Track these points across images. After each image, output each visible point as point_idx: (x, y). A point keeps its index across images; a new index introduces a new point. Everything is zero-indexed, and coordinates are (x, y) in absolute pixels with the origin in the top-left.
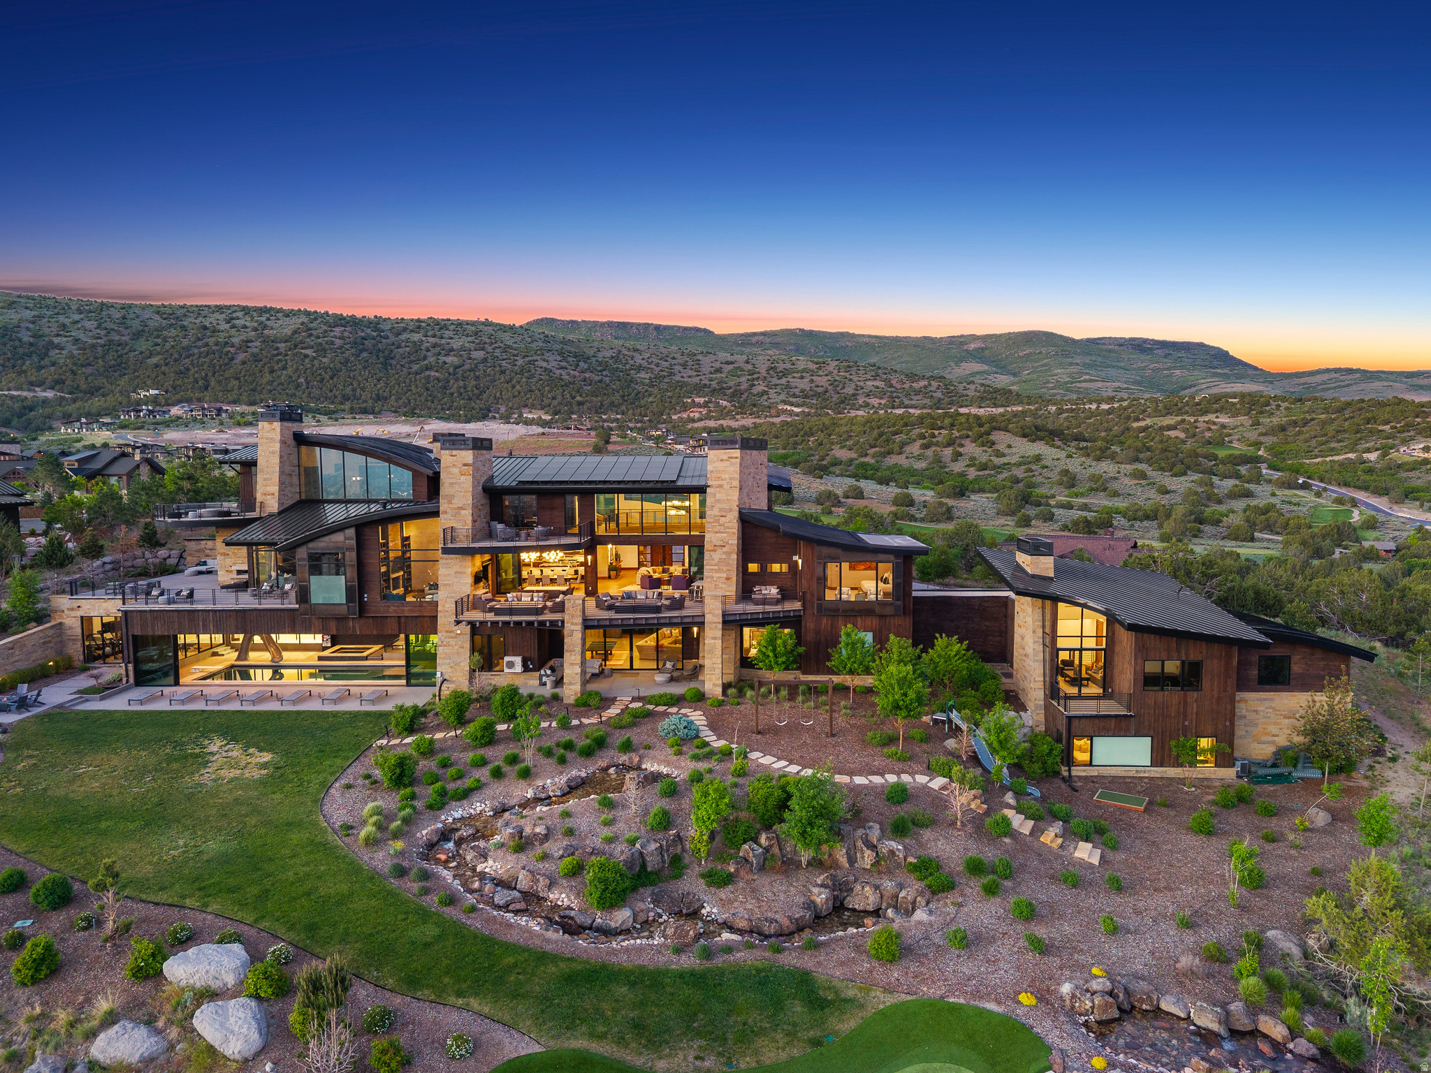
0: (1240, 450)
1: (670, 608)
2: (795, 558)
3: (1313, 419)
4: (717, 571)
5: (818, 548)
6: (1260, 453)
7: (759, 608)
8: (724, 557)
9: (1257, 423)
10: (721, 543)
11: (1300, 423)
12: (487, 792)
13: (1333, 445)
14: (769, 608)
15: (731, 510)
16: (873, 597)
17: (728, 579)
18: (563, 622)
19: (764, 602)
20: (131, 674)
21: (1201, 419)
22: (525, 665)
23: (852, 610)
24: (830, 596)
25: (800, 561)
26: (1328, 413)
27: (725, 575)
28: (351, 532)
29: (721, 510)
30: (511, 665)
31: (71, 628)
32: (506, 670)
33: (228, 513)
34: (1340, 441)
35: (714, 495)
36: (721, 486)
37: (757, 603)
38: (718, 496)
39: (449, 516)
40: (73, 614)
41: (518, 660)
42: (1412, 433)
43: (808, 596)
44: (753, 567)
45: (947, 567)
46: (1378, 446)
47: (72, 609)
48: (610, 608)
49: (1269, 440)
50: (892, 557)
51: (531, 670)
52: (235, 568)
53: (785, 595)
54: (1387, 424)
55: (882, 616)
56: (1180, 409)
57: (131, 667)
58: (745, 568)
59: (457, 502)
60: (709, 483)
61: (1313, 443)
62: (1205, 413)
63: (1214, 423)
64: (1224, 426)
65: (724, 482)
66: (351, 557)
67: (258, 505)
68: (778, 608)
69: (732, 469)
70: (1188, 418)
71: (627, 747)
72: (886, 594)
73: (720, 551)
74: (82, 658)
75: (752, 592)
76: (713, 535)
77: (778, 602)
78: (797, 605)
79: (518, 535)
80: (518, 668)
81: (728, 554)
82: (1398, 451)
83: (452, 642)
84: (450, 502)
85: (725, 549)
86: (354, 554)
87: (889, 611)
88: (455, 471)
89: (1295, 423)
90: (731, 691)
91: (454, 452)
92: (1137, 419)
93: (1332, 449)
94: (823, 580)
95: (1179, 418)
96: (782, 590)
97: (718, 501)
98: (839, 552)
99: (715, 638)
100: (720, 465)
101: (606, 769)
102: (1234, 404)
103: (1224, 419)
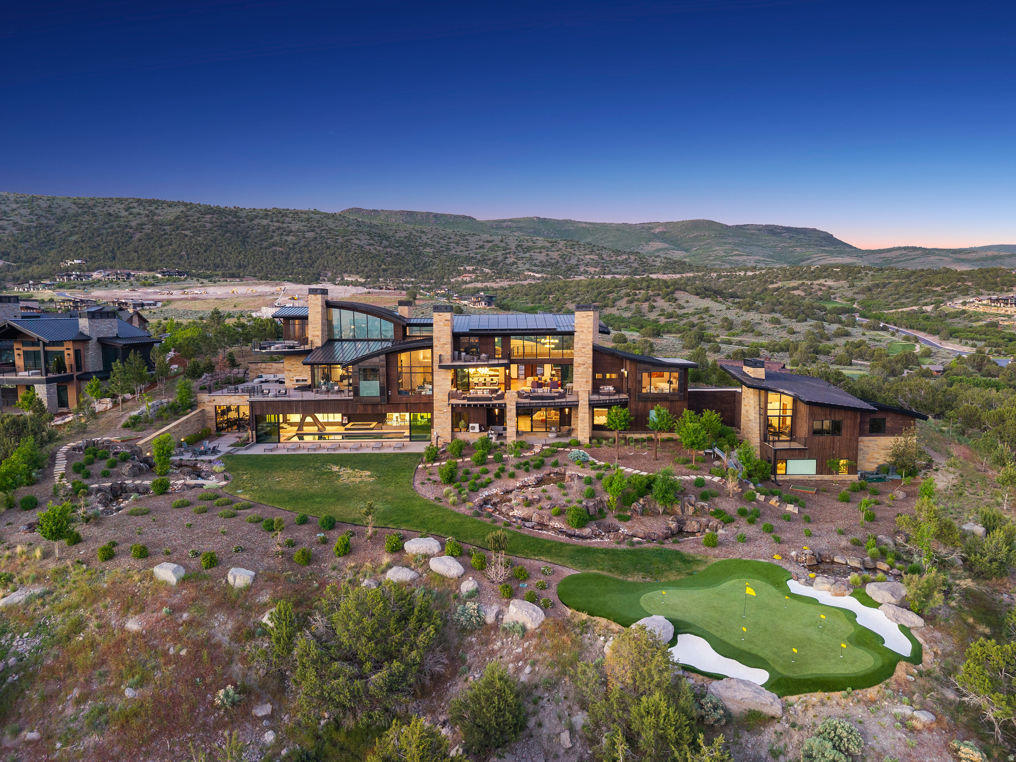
0: (841, 304)
1: (558, 398)
2: (623, 370)
3: (890, 283)
4: (580, 378)
5: (638, 365)
6: (855, 306)
7: (607, 398)
8: (585, 370)
9: (852, 286)
10: (583, 363)
11: (881, 286)
12: (496, 484)
13: (903, 301)
14: (612, 398)
15: (588, 344)
16: (667, 391)
17: (587, 382)
18: (505, 404)
19: (609, 394)
20: (254, 436)
21: (815, 282)
22: (480, 429)
23: (657, 398)
24: (644, 391)
25: (626, 372)
26: (900, 278)
27: (585, 380)
28: (383, 357)
29: (582, 344)
30: (473, 428)
31: (209, 412)
32: (471, 431)
33: (293, 347)
34: (907, 298)
35: (579, 336)
36: (582, 331)
37: (604, 394)
38: (581, 337)
39: (438, 348)
40: (210, 404)
41: (477, 426)
42: (955, 293)
43: (632, 391)
44: (599, 376)
45: (698, 376)
46: (933, 301)
47: (210, 402)
48: (526, 397)
49: (860, 297)
50: (678, 369)
51: (483, 431)
52: (295, 378)
53: (618, 391)
54: (939, 286)
55: (672, 401)
56: (801, 276)
57: (254, 432)
58: (594, 376)
59: (443, 341)
60: (576, 330)
61: (890, 299)
62: (818, 278)
63: (824, 286)
64: (830, 288)
65: (584, 329)
66: (383, 370)
67: (309, 342)
68: (616, 397)
69: (589, 322)
70: (806, 282)
71: (556, 464)
72: (673, 390)
73: (582, 367)
74: (215, 429)
75: (599, 389)
76: (578, 358)
77: (614, 394)
78: (625, 396)
79: (473, 359)
80: (477, 430)
81: (587, 368)
82: (946, 304)
83: (442, 416)
84: (439, 341)
85: (585, 366)
86: (385, 369)
87: (676, 398)
88: (441, 324)
89: (878, 286)
90: (594, 441)
91: (440, 314)
92: (772, 283)
93: (902, 304)
94: (640, 382)
95: (800, 282)
96: (615, 388)
97: (581, 339)
98: (650, 367)
99: (585, 413)
100: (582, 320)
101: (549, 475)
102: (837, 272)
103: (830, 283)
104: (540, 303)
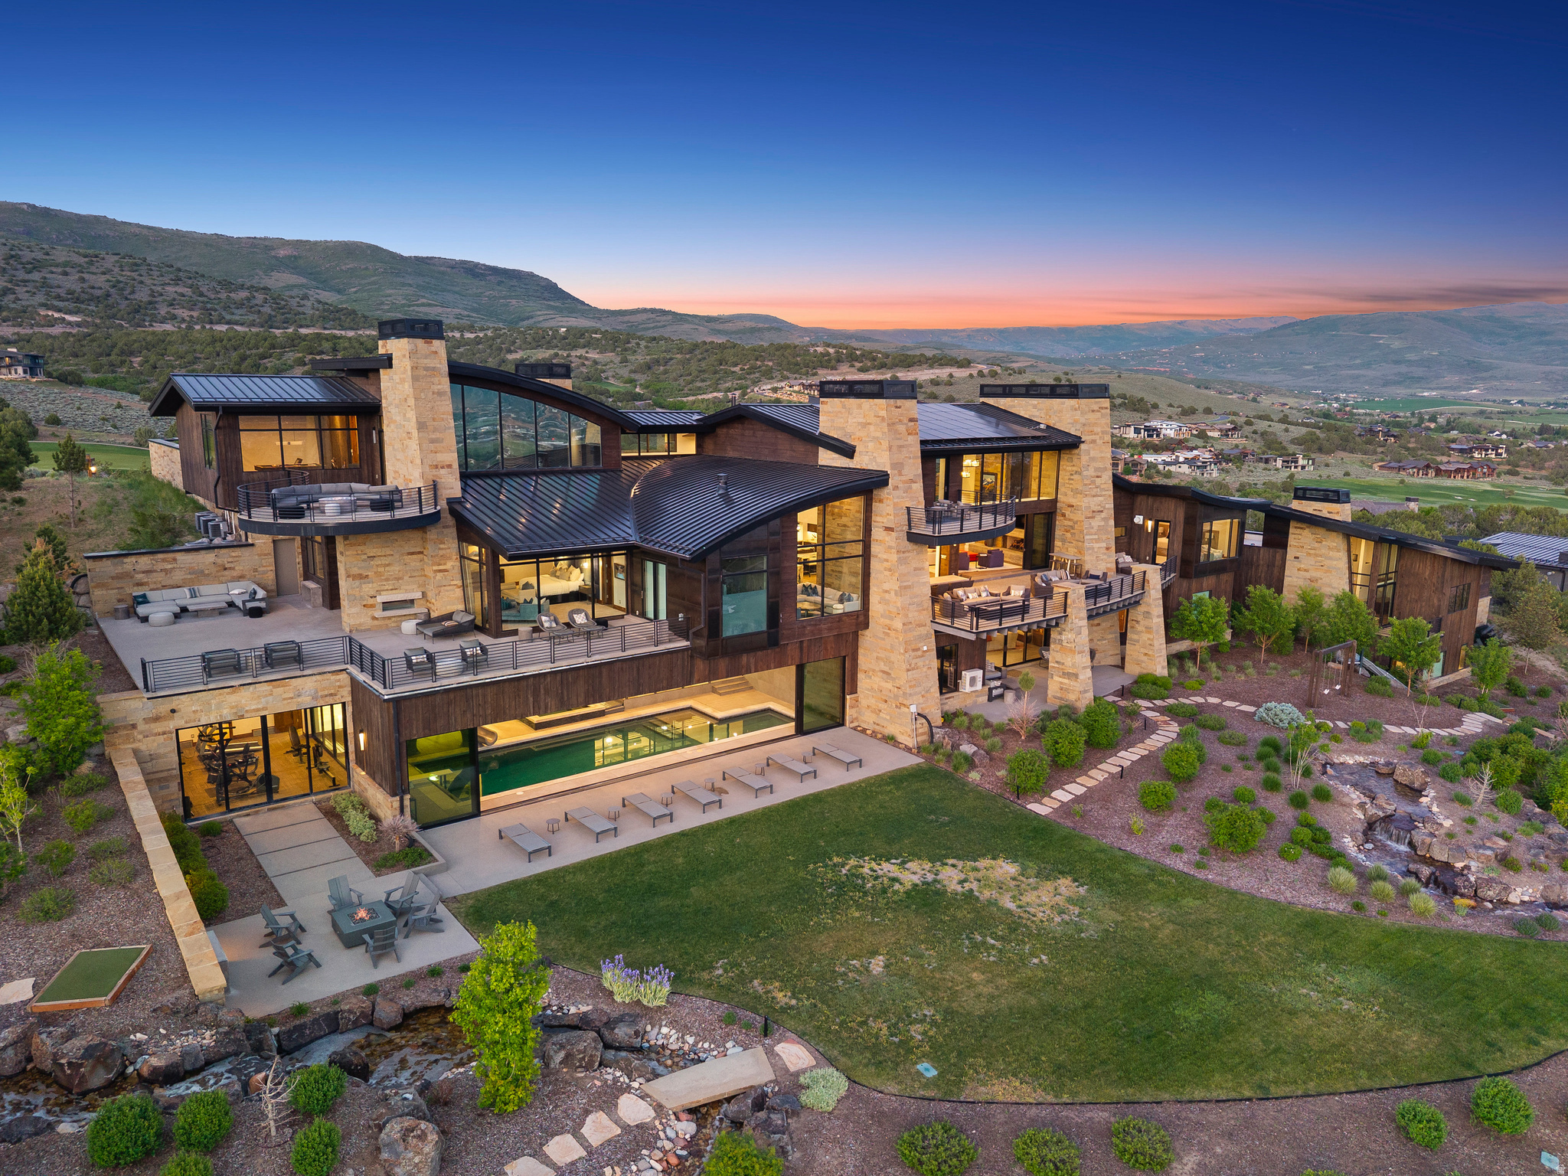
0: (617, 386)
3: (671, 359)
6: (637, 390)
8: (1103, 523)
9: (625, 361)
10: (1100, 508)
11: (662, 362)
13: (699, 384)
17: (1107, 549)
21: (573, 353)
25: (1150, 524)
26: (682, 353)
27: (1104, 545)
29: (1096, 469)
31: (153, 757)
32: (968, 689)
34: (703, 381)
35: (1088, 452)
36: (1094, 442)
38: (1092, 453)
39: (899, 493)
40: (158, 727)
42: (757, 375)
43: (1178, 561)
46: (735, 386)
47: (157, 719)
49: (642, 378)
52: (380, 599)
54: (736, 365)
56: (549, 342)
59: (905, 473)
60: (1082, 436)
61: (681, 381)
62: (575, 347)
63: (587, 359)
64: (596, 362)
65: (1096, 437)
69: (1102, 421)
70: (560, 352)
73: (1098, 517)
76: (1091, 499)
81: (1105, 519)
82: (753, 391)
83: (918, 663)
84: (899, 474)
85: (1103, 515)
89: (657, 362)
92: (510, 351)
93: (699, 388)
95: (552, 352)
97: (1093, 459)
98: (1209, 511)
100: (1091, 416)
102: (598, 340)
103: (593, 355)
104: (114, 372)
